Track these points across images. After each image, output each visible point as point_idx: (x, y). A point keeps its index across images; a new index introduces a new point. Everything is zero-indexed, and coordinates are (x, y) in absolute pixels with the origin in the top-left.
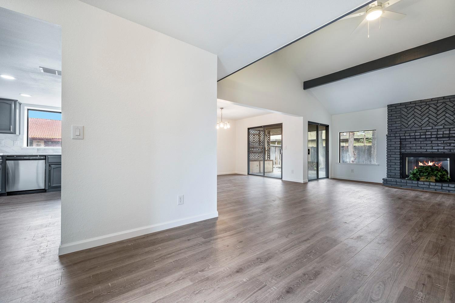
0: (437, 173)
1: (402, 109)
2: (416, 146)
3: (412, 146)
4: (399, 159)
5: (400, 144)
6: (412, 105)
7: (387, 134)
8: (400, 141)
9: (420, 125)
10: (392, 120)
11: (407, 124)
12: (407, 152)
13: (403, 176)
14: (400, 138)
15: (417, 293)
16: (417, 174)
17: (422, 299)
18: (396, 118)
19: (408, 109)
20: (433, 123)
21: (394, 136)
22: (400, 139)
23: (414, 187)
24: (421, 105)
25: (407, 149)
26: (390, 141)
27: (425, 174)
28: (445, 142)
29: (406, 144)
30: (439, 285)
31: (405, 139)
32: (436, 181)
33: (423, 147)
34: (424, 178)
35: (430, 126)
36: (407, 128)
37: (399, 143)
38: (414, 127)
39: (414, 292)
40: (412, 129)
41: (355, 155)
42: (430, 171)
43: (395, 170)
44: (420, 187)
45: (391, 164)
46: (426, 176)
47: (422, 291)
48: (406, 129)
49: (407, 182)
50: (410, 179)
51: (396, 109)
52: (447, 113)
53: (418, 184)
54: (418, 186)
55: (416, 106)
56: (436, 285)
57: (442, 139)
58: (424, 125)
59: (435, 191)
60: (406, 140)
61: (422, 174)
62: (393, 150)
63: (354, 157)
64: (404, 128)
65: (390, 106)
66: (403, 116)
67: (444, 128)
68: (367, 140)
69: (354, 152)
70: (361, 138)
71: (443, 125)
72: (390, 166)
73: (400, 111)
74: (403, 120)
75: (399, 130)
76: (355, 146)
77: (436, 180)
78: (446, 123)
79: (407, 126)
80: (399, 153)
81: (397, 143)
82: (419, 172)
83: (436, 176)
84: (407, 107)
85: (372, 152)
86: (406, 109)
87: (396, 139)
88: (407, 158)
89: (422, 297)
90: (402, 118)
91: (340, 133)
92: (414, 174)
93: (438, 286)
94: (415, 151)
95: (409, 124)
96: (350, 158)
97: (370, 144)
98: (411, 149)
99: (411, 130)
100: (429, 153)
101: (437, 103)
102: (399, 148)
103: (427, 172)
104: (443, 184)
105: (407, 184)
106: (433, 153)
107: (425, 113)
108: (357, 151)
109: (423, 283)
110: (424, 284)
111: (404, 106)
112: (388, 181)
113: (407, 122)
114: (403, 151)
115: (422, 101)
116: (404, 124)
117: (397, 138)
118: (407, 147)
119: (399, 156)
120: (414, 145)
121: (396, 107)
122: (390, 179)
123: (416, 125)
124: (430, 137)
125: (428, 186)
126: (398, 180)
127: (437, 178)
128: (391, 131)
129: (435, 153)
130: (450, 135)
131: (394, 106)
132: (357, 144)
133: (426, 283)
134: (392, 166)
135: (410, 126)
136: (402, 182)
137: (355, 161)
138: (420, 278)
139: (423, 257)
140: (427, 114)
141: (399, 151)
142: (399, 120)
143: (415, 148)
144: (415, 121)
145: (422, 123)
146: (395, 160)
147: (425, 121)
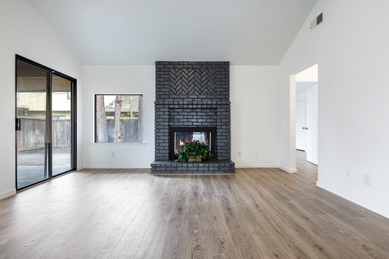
0: (204, 151)
1: (170, 69)
2: (183, 118)
3: (180, 118)
4: (168, 135)
5: (169, 115)
6: (179, 66)
7: (155, 101)
8: (168, 112)
9: (187, 92)
10: (161, 83)
11: (175, 89)
12: (175, 125)
13: (172, 157)
14: (169, 106)
16: (186, 153)
18: (165, 81)
19: (176, 70)
20: (198, 91)
21: (162, 104)
22: (169, 108)
23: (184, 172)
24: (188, 68)
25: (175, 122)
26: (158, 110)
27: (193, 153)
28: (207, 114)
29: (174, 115)
31: (174, 108)
32: (203, 161)
33: (190, 119)
34: (192, 158)
35: (195, 95)
36: (175, 94)
37: (168, 113)
38: (181, 94)
40: (180, 96)
41: (121, 129)
42: (197, 149)
43: (164, 149)
44: (189, 171)
45: (159, 141)
46: (194, 155)
48: (175, 96)
49: (178, 166)
50: (179, 161)
51: (165, 68)
52: (209, 81)
53: (187, 167)
54: (188, 170)
55: (183, 68)
57: (205, 111)
58: (191, 93)
59: (203, 173)
60: (175, 110)
61: (190, 153)
62: (162, 123)
63: (121, 132)
64: (172, 95)
65: (158, 64)
66: (172, 79)
67: (207, 98)
68: (134, 113)
69: (120, 126)
70: (128, 112)
71: (206, 94)
72: (159, 144)
73: (168, 71)
74: (171, 84)
75: (167, 96)
76: (122, 120)
77: (202, 159)
78: (208, 92)
79: (176, 92)
80: (167, 127)
81: (165, 113)
82: (188, 151)
83: (203, 154)
84: (176, 68)
85: (139, 127)
86: (175, 70)
87: (165, 108)
88: (175, 133)
90: (171, 81)
91: (95, 95)
92: (183, 154)
94: (182, 124)
95: (177, 90)
96: (117, 133)
97: (137, 118)
98: (179, 122)
99: (179, 98)
100: (195, 126)
101: (201, 68)
102: (167, 120)
103: (195, 150)
104: (210, 164)
105: (177, 168)
106: (198, 126)
107: (191, 79)
108: (124, 126)
111: (172, 66)
112: (157, 167)
113: (175, 87)
114: (171, 124)
115: (189, 63)
116: (172, 89)
118: (175, 120)
119: (167, 131)
120: (182, 117)
121: (164, 65)
122: (159, 164)
123: (183, 92)
124: (196, 107)
125: (197, 168)
126: (168, 164)
127: (203, 157)
128: (159, 97)
129: (200, 126)
130: (212, 106)
131: (162, 65)
132: (125, 118)
135: (178, 94)
136: (172, 166)
137: (122, 137)
140: (193, 80)
141: (167, 124)
142: (167, 83)
143: (182, 120)
144: (183, 87)
145: (189, 90)
146: (164, 135)
147: (191, 87)
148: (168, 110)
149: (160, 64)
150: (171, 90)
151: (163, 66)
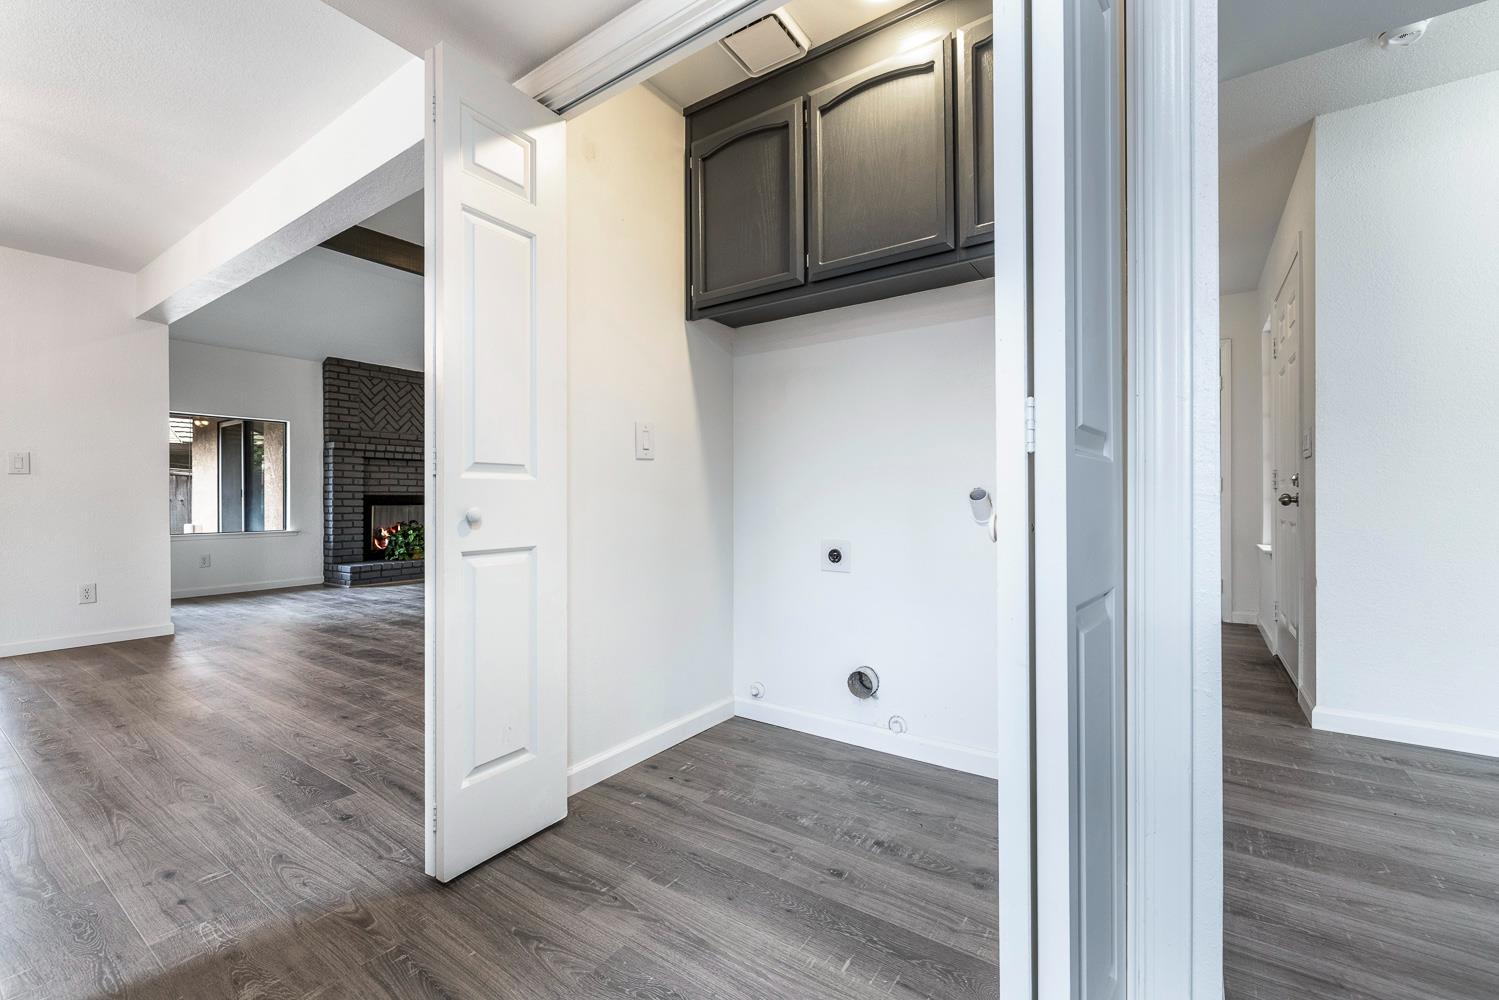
1: (361, 378)
3: (381, 477)
4: (360, 511)
5: (364, 471)
8: (364, 464)
9: (397, 427)
11: (372, 420)
12: (373, 492)
14: (363, 454)
15: (197, 932)
17: (220, 933)
18: (350, 400)
19: (375, 381)
21: (350, 449)
22: (365, 458)
24: (400, 382)
25: (375, 485)
26: (340, 461)
29: (373, 472)
30: (210, 876)
33: (402, 481)
36: (371, 429)
37: (361, 468)
38: (384, 430)
39: (189, 939)
40: (381, 434)
45: (343, 524)
47: (200, 919)
48: (371, 434)
51: (349, 373)
55: (389, 379)
56: (205, 880)
58: (404, 430)
60: (375, 462)
62: (349, 487)
64: (368, 431)
65: (329, 362)
66: (363, 398)
72: (342, 530)
73: (358, 381)
74: (364, 409)
75: (356, 433)
79: (371, 424)
80: (360, 495)
81: (357, 468)
84: (372, 378)
86: (372, 381)
87: (356, 457)
88: (373, 506)
89: (216, 931)
90: (362, 402)
93: (209, 879)
94: (386, 489)
95: (376, 420)
98: (380, 485)
99: (382, 439)
100: (411, 494)
102: (361, 482)
107: (405, 402)
109: (176, 900)
110: (182, 902)
111: (366, 373)
113: (372, 416)
114: (368, 489)
115: (400, 371)
116: (366, 418)
117: (357, 454)
118: (375, 481)
119: (361, 503)
121: (348, 368)
123: (388, 427)
124: (413, 458)
128: (336, 432)
131: (344, 366)
133: (182, 895)
134: (345, 531)
135: (378, 429)
138: (157, 898)
139: (91, 844)
140: (408, 406)
141: (362, 488)
142: (356, 405)
143: (386, 482)
144: (389, 418)
145: (401, 423)
146: (354, 513)
147: (405, 419)
148: (362, 461)
149: (338, 365)
150: (363, 420)
151: (344, 370)
